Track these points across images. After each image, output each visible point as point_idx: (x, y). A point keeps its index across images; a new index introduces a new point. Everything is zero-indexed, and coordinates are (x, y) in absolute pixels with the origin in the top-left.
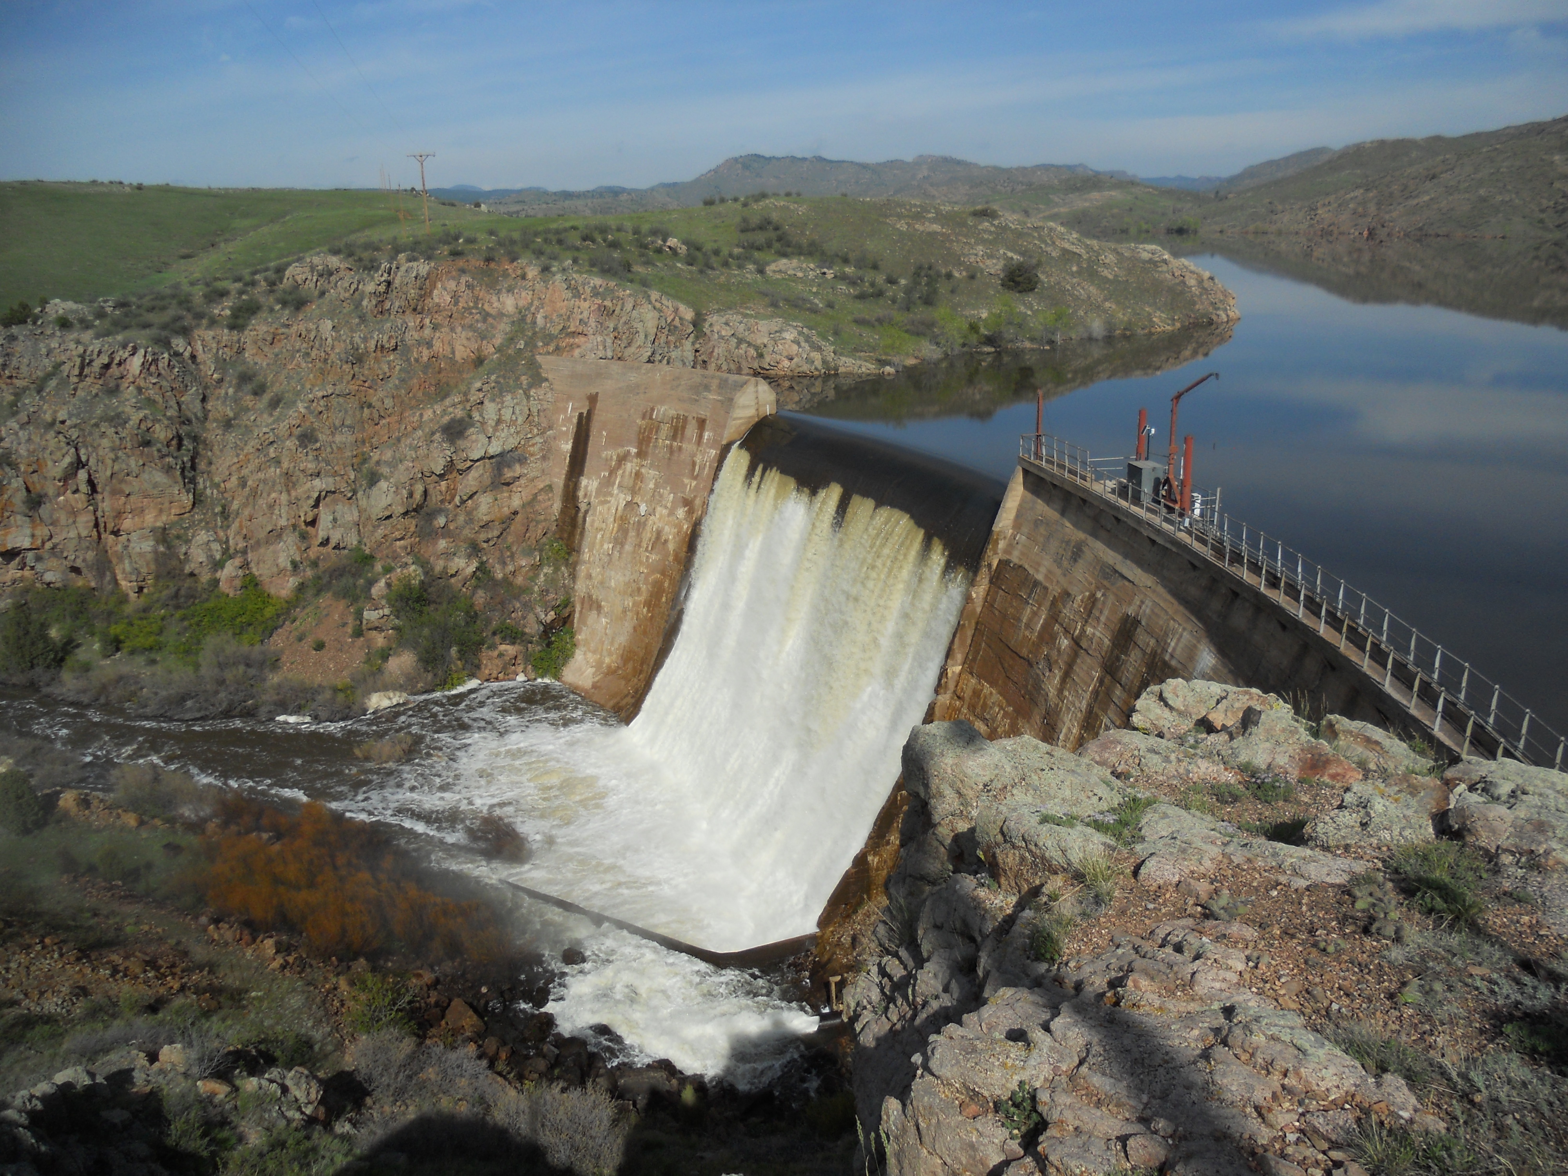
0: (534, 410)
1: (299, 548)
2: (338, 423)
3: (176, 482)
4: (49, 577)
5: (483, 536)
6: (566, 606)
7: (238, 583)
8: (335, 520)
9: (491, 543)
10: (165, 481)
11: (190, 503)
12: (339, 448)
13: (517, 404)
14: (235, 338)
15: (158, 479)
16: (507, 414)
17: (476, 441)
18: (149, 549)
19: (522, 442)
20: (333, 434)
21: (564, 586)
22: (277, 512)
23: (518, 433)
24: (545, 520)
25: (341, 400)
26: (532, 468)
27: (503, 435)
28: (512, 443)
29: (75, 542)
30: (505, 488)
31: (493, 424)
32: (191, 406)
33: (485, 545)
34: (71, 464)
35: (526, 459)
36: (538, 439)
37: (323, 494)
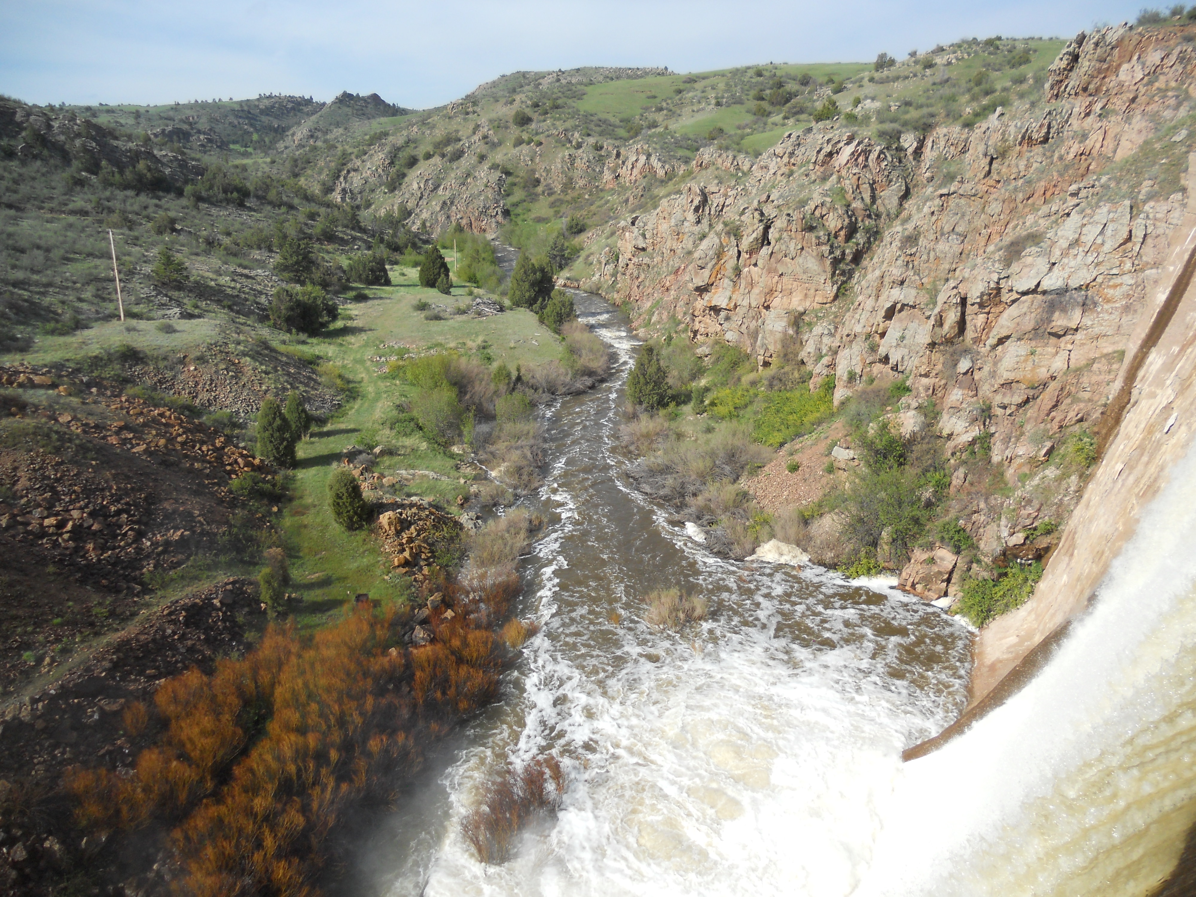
0: (1138, 234)
1: (864, 361)
3: (825, 271)
4: (728, 336)
5: (998, 399)
6: (1049, 532)
7: (821, 381)
8: (903, 338)
9: (1008, 411)
10: (816, 268)
11: (833, 295)
12: (937, 258)
13: (1113, 221)
14: (963, 137)
15: (810, 265)
16: (1091, 234)
17: (1031, 265)
18: (780, 329)
19: (1099, 280)
21: (1061, 504)
22: (857, 316)
23: (1098, 264)
24: (1090, 400)
26: (1102, 321)
27: (1072, 263)
28: (1083, 277)
29: (745, 310)
30: (1053, 340)
31: (1065, 245)
32: (887, 202)
33: (999, 412)
34: (757, 239)
35: (1095, 304)
36: (1128, 280)
37: (899, 306)
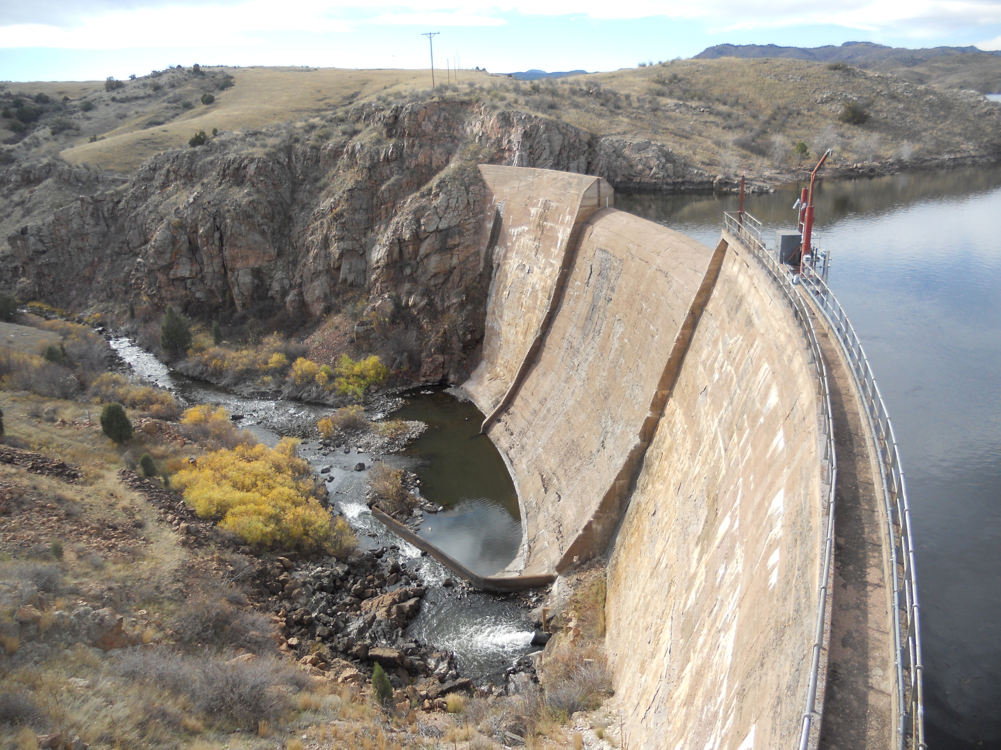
0: (471, 201)
1: (329, 285)
2: (357, 207)
3: (268, 241)
4: (198, 295)
5: (432, 282)
6: (479, 332)
7: (296, 305)
8: (350, 268)
9: (438, 287)
10: (262, 240)
11: (276, 254)
12: (357, 223)
13: (460, 196)
14: (315, 153)
15: (257, 239)
16: (453, 203)
17: (432, 219)
18: (249, 281)
19: (462, 222)
20: (354, 214)
21: (479, 318)
22: (318, 261)
23: (460, 215)
24: (472, 274)
25: (361, 193)
26: (468, 239)
27: (449, 216)
28: (454, 222)
29: (212, 275)
30: (449, 251)
31: (444, 209)
32: (284, 195)
33: (434, 288)
34: (211, 227)
35: (463, 233)
36: (473, 220)
37: (346, 251)
